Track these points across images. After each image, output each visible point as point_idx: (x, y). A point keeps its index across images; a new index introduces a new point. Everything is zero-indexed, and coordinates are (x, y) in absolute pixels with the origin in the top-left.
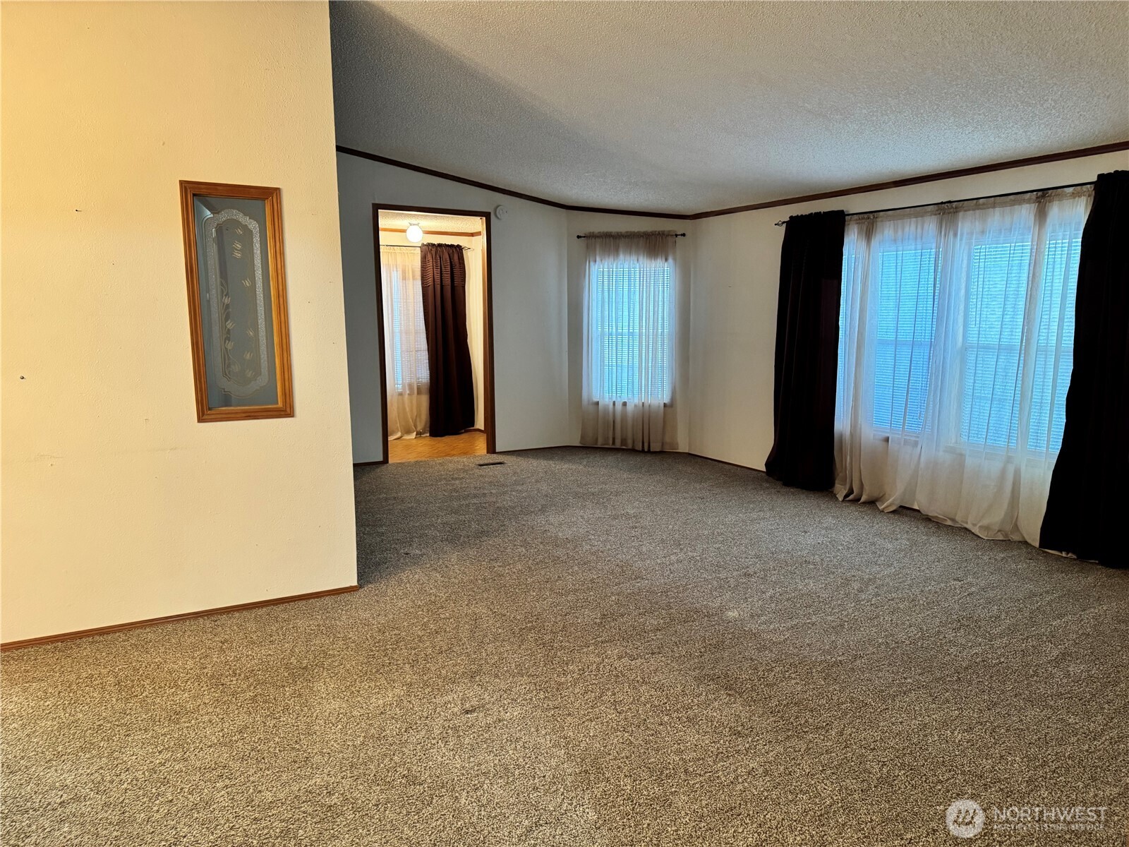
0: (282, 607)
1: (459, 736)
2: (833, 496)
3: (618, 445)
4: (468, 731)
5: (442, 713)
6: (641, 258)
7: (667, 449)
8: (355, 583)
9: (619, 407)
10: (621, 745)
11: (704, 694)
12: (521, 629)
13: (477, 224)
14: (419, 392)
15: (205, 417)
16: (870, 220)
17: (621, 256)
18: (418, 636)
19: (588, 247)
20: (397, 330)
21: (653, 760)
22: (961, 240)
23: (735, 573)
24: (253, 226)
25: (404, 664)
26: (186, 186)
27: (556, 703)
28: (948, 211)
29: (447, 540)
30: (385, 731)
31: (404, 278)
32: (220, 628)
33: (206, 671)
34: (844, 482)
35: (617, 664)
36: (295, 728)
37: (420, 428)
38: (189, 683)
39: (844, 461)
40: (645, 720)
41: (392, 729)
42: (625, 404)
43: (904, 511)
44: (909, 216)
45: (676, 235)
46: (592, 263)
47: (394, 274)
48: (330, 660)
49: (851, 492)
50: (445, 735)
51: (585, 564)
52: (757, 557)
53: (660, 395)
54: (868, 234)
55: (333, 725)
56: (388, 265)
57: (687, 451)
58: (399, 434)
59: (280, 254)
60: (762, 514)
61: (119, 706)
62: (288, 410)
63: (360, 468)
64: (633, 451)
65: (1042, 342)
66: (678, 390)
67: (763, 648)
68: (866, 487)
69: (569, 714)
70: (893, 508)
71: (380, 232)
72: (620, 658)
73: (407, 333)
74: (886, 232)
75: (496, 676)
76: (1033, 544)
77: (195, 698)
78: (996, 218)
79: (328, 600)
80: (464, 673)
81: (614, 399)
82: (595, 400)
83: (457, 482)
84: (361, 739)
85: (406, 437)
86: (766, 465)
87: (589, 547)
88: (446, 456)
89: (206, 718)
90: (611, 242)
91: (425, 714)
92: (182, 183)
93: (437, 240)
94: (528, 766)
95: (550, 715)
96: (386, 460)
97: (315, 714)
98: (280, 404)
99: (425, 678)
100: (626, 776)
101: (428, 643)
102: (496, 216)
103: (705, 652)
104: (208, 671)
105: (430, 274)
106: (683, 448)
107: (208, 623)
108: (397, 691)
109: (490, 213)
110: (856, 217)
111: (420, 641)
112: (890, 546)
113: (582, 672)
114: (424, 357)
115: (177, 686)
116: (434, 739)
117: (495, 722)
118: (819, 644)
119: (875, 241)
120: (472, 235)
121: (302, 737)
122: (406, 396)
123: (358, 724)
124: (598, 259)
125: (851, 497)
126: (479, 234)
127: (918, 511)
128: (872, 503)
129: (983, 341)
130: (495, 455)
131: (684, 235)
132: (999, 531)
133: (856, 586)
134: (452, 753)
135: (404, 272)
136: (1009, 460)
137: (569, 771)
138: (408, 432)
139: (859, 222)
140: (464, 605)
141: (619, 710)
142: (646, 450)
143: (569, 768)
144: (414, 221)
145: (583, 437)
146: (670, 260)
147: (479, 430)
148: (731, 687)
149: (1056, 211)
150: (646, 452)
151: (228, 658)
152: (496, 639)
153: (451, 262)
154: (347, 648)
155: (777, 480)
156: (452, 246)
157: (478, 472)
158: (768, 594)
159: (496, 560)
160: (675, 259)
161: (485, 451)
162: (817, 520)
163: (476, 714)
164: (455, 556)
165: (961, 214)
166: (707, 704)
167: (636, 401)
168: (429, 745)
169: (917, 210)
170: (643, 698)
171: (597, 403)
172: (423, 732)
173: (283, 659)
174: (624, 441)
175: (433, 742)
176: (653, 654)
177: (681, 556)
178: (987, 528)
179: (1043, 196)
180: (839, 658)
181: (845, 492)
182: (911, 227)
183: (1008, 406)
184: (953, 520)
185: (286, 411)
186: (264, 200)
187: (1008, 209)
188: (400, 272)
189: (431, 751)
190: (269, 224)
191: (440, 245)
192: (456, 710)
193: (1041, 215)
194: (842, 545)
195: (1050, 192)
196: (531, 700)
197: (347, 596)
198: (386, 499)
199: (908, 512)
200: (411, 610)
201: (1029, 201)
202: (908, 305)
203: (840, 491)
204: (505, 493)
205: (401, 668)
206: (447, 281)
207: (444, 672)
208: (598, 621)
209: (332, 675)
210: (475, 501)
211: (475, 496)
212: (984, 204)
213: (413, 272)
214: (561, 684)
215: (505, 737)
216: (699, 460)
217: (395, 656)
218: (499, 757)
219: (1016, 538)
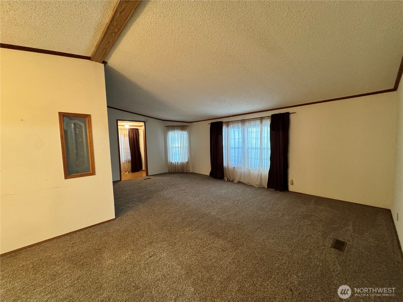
0: (92, 228)
1: (149, 266)
2: (225, 180)
3: (177, 172)
4: (152, 264)
5: (143, 259)
6: (180, 131)
7: (188, 172)
8: (114, 218)
9: (176, 163)
10: (195, 261)
11: (212, 239)
12: (162, 226)
13: (142, 124)
14: (129, 162)
15: (67, 177)
16: (228, 123)
17: (175, 131)
18: (134, 233)
19: (168, 129)
20: (122, 148)
21: (204, 264)
22: (246, 127)
23: (210, 202)
24: (82, 124)
25: (131, 243)
26: (60, 114)
27: (175, 249)
28: (243, 121)
29: (139, 201)
30: (126, 269)
31: (124, 136)
32: (72, 238)
33: (66, 256)
34: (226, 177)
35: (189, 233)
36: (97, 274)
37: (129, 171)
38: (60, 262)
39: (226, 173)
40: (199, 251)
41: (128, 269)
42: (178, 162)
43: (239, 182)
44: (236, 122)
45: (187, 126)
46: (169, 132)
47: (122, 136)
48: (108, 245)
49: (228, 179)
50: (145, 267)
51: (175, 204)
52: (214, 197)
53: (185, 160)
54: (228, 126)
55: (110, 270)
56: (120, 133)
57: (192, 172)
58: (124, 173)
59: (91, 132)
60: (211, 186)
61: (33, 277)
62: (94, 173)
63: (114, 182)
64: (180, 173)
65: (264, 147)
66: (189, 159)
67: (222, 223)
68: (231, 178)
69: (179, 253)
70: (237, 182)
71: (118, 126)
72: (189, 231)
73: (125, 149)
74: (231, 126)
75: (157, 243)
76: (265, 187)
77: (62, 268)
78: (253, 123)
79: (106, 224)
80: (148, 243)
81: (175, 161)
82: (171, 162)
83: (140, 184)
84: (119, 274)
85: (126, 173)
86: (210, 174)
87: (175, 199)
88: (136, 177)
89: (66, 276)
90: (173, 128)
91: (138, 260)
92: (59, 113)
93: (132, 127)
94: (171, 274)
95: (174, 254)
96: (121, 180)
97: (103, 267)
98: (91, 172)
99: (137, 247)
100: (199, 272)
101: (137, 235)
102: (147, 122)
103: (209, 226)
104: (67, 256)
105: (131, 135)
106: (191, 172)
107: (69, 237)
108: (129, 253)
109: (145, 121)
110: (225, 123)
111: (134, 234)
112: (239, 191)
113: (180, 238)
114: (130, 154)
115: (56, 264)
116: (142, 269)
117: (159, 259)
118: (234, 219)
119: (229, 128)
120: (141, 126)
121: (99, 277)
122: (125, 164)
123: (118, 268)
124: (170, 131)
125: (228, 180)
126: (143, 126)
127: (242, 182)
128: (232, 181)
129: (252, 147)
130: (148, 176)
131: (189, 126)
132: (259, 185)
133: (236, 202)
134: (148, 274)
135: (124, 135)
136: (259, 171)
137: (183, 273)
138: (126, 172)
139: (226, 124)
140: (145, 220)
141: (192, 248)
142: (183, 172)
143: (183, 272)
144: (127, 123)
145: (169, 170)
146: (186, 131)
147: (143, 170)
148: (218, 236)
149: (264, 122)
150: (183, 173)
151: (75, 250)
152: (156, 231)
153: (136, 132)
154: (113, 240)
155: (213, 177)
156: (136, 129)
157: (145, 181)
158: (219, 207)
159: (152, 206)
160: (187, 131)
161: (146, 175)
162: (223, 186)
163: (153, 257)
164: (141, 206)
165: (246, 122)
166: (213, 243)
167: (180, 162)
168: (141, 272)
169: (237, 121)
170: (197, 244)
171: (172, 163)
172: (139, 267)
173: (93, 247)
174: (178, 171)
175: (142, 270)
176: (197, 229)
177: (197, 199)
178: (256, 185)
179: (261, 119)
180: (239, 223)
181: (227, 179)
182: (236, 125)
183: (258, 160)
184: (249, 184)
185: (93, 174)
186: (85, 117)
187: (255, 121)
188: (123, 135)
189: (141, 274)
190: (87, 124)
191: (133, 129)
192: (147, 257)
193: (261, 122)
194: (230, 192)
195: (263, 118)
196: (168, 249)
197: (112, 222)
198: (122, 191)
199: (240, 182)
200: (131, 224)
201: (259, 119)
202: (237, 140)
203: (226, 179)
204: (152, 186)
205: (130, 244)
206: (135, 137)
207: (142, 244)
208: (181, 221)
209: (109, 250)
210: (145, 189)
211: (145, 188)
212: (250, 120)
213: (127, 135)
214: (175, 242)
215: (163, 264)
216: (195, 174)
217: (128, 240)
218: (162, 272)
219: (262, 186)
